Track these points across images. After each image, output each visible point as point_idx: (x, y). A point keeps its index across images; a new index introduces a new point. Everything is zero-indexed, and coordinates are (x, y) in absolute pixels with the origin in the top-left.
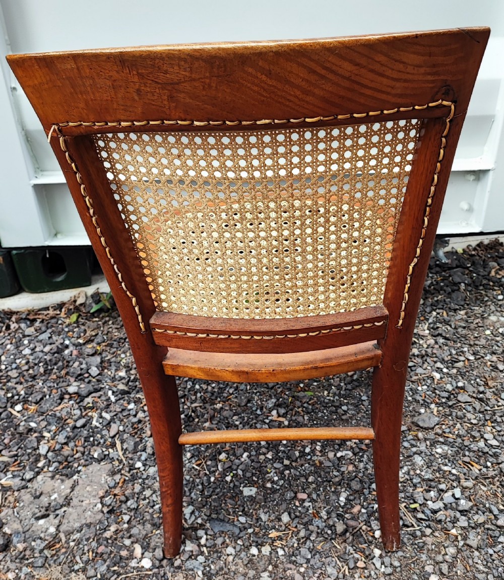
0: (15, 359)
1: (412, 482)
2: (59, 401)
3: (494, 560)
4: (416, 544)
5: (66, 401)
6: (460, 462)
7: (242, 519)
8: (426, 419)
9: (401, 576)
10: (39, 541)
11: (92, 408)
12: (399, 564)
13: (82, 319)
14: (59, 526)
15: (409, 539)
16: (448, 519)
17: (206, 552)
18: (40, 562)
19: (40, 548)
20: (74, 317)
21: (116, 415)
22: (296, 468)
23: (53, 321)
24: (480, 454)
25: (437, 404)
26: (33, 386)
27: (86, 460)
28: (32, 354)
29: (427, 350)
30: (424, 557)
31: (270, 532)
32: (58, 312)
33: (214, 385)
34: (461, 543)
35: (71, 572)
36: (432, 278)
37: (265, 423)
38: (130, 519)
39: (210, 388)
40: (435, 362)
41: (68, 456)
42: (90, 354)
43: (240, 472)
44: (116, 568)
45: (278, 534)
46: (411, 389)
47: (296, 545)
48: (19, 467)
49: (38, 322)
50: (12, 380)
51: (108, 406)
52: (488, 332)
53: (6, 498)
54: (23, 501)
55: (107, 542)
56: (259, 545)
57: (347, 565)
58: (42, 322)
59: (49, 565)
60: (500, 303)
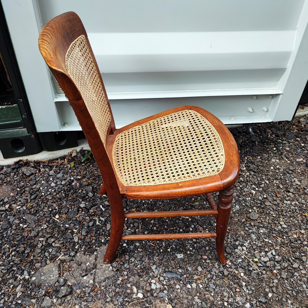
0: (48, 189)
1: (253, 248)
2: (77, 212)
3: (294, 284)
4: (260, 279)
5: (81, 212)
6: (272, 237)
7: (180, 271)
8: (253, 215)
9: (256, 294)
10: (87, 288)
11: (94, 215)
12: (254, 289)
13: (77, 164)
14: (94, 279)
15: (256, 276)
16: (272, 266)
17: (167, 288)
18: (90, 299)
19: (88, 292)
20: (72, 164)
21: (107, 219)
22: (199, 243)
23: (62, 166)
24: (280, 232)
25: (256, 207)
26: (61, 204)
27: (99, 244)
28: (56, 186)
29: (247, 178)
30: (264, 285)
31: (194, 276)
32: (64, 161)
33: (151, 200)
34: (279, 277)
35: (106, 303)
36: (242, 138)
37: (180, 219)
38: (127, 273)
39: (149, 202)
40: (252, 185)
41: (89, 242)
42: (86, 185)
43: (174, 246)
44: (126, 299)
45: (198, 277)
46: (243, 199)
47: (207, 282)
48: (66, 249)
49: (54, 167)
50: (49, 201)
51: (102, 214)
52: (272, 168)
53: (64, 266)
54: (73, 268)
55: (119, 286)
56: (191, 283)
57: (232, 291)
58: (56, 167)
59: (95, 300)
60: (275, 152)
